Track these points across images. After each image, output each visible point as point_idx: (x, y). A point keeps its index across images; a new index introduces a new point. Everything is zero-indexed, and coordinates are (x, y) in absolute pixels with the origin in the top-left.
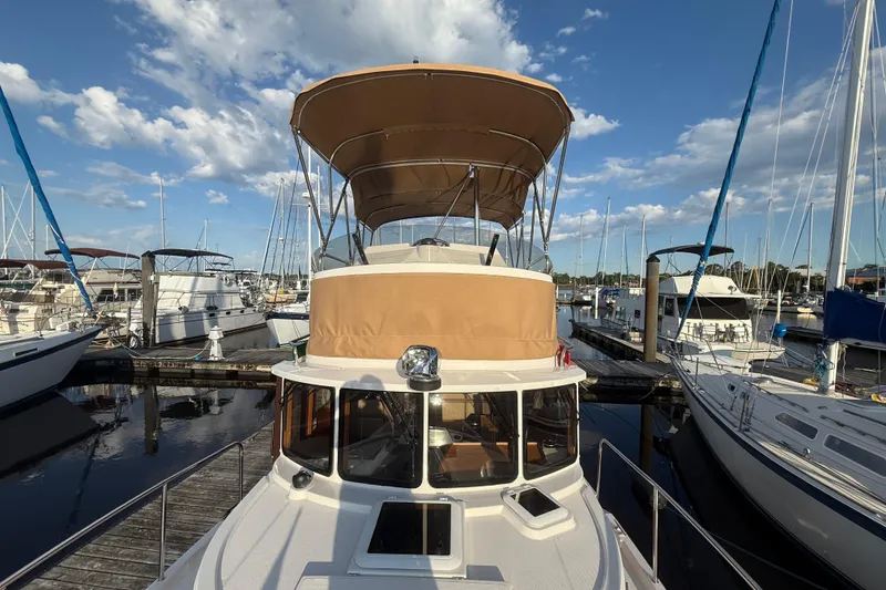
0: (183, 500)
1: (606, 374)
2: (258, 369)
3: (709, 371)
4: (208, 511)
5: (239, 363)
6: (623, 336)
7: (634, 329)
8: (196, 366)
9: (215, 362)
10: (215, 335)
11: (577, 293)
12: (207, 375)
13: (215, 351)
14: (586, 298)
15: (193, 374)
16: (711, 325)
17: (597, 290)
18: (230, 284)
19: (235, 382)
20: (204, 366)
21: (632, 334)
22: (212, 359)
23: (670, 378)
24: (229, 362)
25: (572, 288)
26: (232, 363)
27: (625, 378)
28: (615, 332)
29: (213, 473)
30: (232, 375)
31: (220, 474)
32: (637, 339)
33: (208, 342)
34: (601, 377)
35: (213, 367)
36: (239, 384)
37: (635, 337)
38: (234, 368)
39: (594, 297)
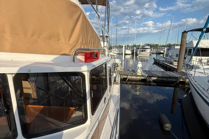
1: (160, 76)
3: (201, 75)
6: (171, 63)
7: (175, 61)
11: (159, 50)
14: (162, 52)
16: (206, 59)
17: (166, 49)
21: (174, 62)
23: (185, 78)
25: (157, 49)
27: (167, 78)
28: (168, 62)
32: (176, 64)
34: (158, 77)
37: (176, 63)
39: (164, 51)
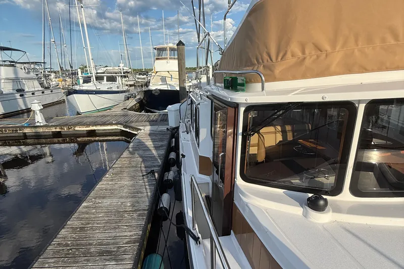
0: (89, 224)
2: (76, 129)
4: (115, 228)
5: (61, 126)
8: (27, 131)
9: (41, 126)
10: (36, 107)
12: (38, 136)
13: (39, 119)
15: (25, 136)
18: (28, 73)
19: (60, 139)
20: (34, 130)
22: (38, 124)
24: (52, 126)
26: (55, 126)
29: (97, 200)
30: (57, 135)
31: (105, 201)
33: (32, 113)
35: (41, 130)
36: (64, 140)
38: (58, 130)
